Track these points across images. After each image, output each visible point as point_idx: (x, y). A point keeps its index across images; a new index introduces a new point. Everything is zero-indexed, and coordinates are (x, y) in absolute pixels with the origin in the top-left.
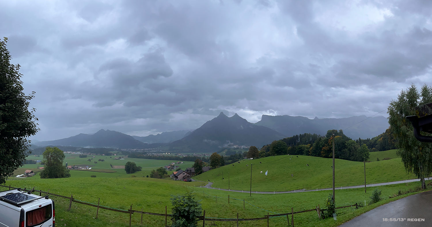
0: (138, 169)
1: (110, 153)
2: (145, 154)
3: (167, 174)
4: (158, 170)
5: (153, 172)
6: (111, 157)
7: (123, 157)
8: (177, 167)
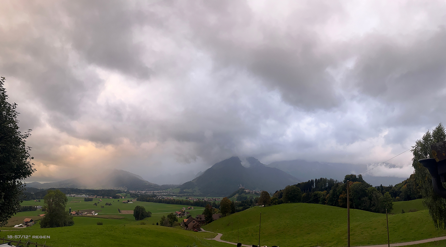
0: (148, 215)
1: (117, 195)
2: (155, 197)
3: (177, 221)
4: (168, 216)
5: (163, 219)
6: (118, 201)
7: (131, 200)
8: (187, 213)
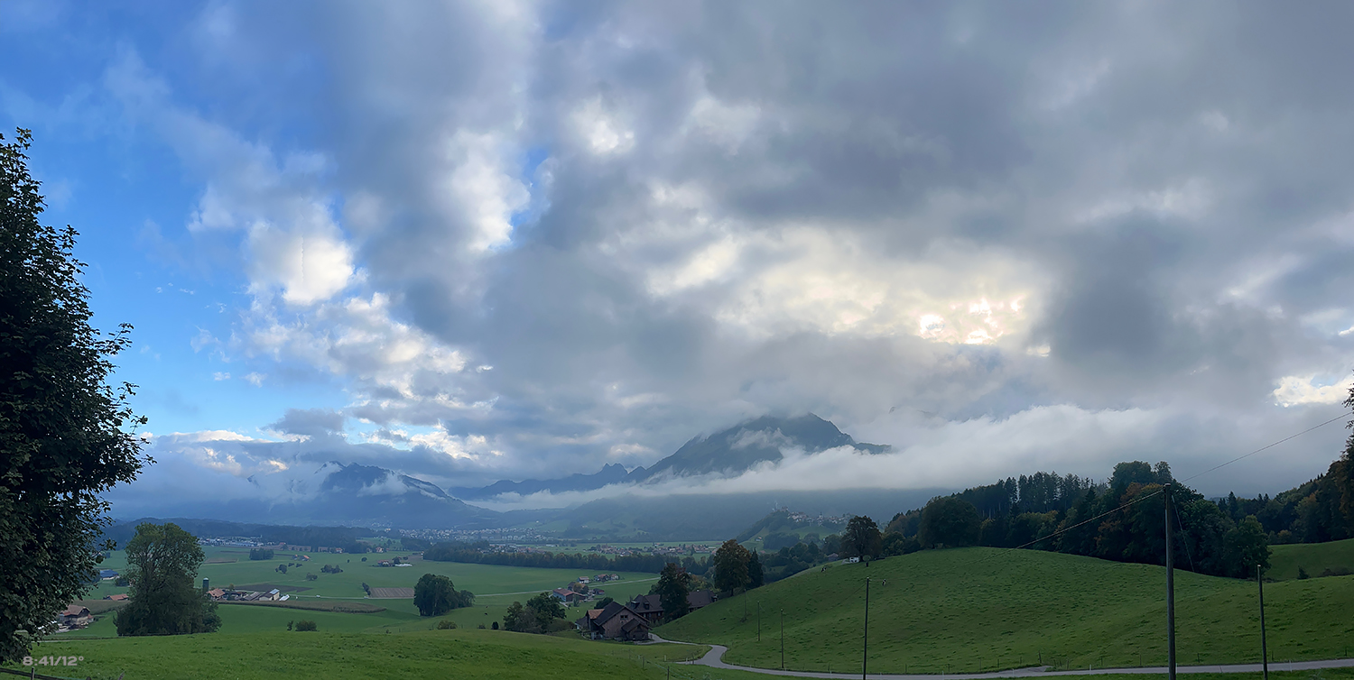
0: (463, 600)
1: (360, 544)
2: (483, 549)
4: (530, 603)
5: (515, 611)
6: (364, 560)
7: (406, 559)
8: (596, 591)
